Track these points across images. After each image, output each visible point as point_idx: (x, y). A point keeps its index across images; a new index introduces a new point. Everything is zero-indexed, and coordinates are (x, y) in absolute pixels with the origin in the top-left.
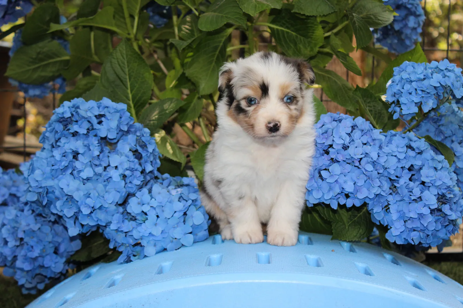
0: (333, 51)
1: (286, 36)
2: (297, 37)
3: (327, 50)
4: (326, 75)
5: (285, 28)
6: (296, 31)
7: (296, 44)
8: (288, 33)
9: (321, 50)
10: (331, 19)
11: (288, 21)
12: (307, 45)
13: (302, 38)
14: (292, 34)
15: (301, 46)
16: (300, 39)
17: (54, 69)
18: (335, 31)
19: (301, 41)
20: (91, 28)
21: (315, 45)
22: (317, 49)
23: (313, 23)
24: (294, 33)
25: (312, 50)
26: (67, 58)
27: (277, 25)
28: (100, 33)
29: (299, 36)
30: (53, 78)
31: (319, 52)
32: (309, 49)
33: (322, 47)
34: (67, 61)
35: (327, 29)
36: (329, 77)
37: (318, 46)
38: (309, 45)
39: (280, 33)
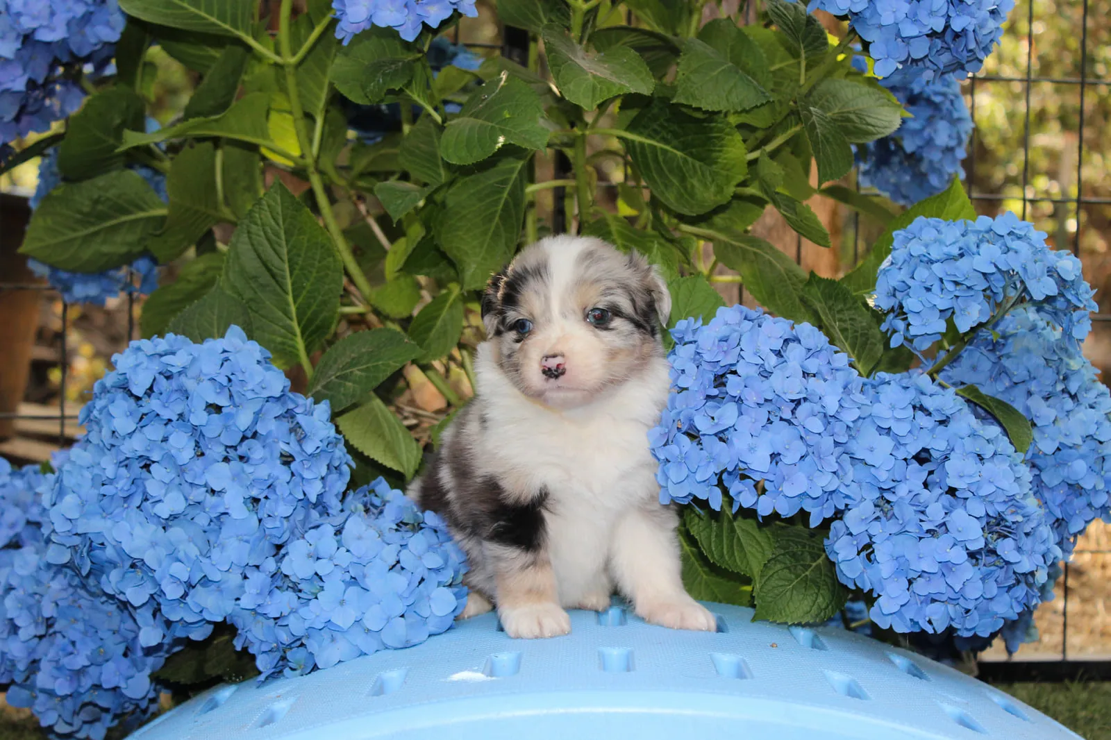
0: (766, 193)
1: (661, 158)
2: (686, 161)
3: (752, 190)
4: (748, 248)
5: (658, 142)
6: (684, 148)
7: (683, 179)
8: (665, 152)
9: (741, 190)
10: (760, 120)
11: (666, 124)
12: (710, 179)
13: (697, 164)
14: (676, 155)
15: (695, 182)
16: (694, 166)
17: (131, 238)
18: (770, 147)
19: (695, 172)
20: (216, 142)
21: (728, 179)
22: (731, 190)
23: (721, 131)
24: (679, 154)
25: (720, 190)
26: (162, 212)
27: (640, 134)
28: (236, 152)
29: (690, 159)
30: (128, 259)
31: (737, 197)
32: (713, 189)
33: (743, 184)
34: (163, 219)
35: (751, 142)
36: (755, 254)
37: (734, 183)
38: (713, 181)
39: (648, 151)
